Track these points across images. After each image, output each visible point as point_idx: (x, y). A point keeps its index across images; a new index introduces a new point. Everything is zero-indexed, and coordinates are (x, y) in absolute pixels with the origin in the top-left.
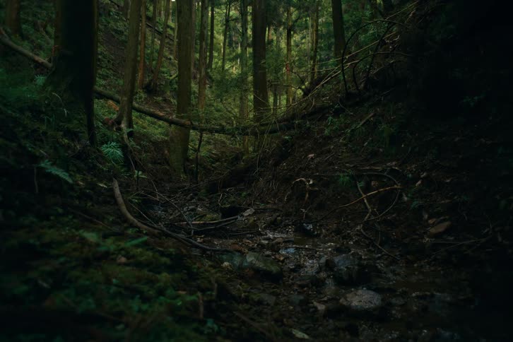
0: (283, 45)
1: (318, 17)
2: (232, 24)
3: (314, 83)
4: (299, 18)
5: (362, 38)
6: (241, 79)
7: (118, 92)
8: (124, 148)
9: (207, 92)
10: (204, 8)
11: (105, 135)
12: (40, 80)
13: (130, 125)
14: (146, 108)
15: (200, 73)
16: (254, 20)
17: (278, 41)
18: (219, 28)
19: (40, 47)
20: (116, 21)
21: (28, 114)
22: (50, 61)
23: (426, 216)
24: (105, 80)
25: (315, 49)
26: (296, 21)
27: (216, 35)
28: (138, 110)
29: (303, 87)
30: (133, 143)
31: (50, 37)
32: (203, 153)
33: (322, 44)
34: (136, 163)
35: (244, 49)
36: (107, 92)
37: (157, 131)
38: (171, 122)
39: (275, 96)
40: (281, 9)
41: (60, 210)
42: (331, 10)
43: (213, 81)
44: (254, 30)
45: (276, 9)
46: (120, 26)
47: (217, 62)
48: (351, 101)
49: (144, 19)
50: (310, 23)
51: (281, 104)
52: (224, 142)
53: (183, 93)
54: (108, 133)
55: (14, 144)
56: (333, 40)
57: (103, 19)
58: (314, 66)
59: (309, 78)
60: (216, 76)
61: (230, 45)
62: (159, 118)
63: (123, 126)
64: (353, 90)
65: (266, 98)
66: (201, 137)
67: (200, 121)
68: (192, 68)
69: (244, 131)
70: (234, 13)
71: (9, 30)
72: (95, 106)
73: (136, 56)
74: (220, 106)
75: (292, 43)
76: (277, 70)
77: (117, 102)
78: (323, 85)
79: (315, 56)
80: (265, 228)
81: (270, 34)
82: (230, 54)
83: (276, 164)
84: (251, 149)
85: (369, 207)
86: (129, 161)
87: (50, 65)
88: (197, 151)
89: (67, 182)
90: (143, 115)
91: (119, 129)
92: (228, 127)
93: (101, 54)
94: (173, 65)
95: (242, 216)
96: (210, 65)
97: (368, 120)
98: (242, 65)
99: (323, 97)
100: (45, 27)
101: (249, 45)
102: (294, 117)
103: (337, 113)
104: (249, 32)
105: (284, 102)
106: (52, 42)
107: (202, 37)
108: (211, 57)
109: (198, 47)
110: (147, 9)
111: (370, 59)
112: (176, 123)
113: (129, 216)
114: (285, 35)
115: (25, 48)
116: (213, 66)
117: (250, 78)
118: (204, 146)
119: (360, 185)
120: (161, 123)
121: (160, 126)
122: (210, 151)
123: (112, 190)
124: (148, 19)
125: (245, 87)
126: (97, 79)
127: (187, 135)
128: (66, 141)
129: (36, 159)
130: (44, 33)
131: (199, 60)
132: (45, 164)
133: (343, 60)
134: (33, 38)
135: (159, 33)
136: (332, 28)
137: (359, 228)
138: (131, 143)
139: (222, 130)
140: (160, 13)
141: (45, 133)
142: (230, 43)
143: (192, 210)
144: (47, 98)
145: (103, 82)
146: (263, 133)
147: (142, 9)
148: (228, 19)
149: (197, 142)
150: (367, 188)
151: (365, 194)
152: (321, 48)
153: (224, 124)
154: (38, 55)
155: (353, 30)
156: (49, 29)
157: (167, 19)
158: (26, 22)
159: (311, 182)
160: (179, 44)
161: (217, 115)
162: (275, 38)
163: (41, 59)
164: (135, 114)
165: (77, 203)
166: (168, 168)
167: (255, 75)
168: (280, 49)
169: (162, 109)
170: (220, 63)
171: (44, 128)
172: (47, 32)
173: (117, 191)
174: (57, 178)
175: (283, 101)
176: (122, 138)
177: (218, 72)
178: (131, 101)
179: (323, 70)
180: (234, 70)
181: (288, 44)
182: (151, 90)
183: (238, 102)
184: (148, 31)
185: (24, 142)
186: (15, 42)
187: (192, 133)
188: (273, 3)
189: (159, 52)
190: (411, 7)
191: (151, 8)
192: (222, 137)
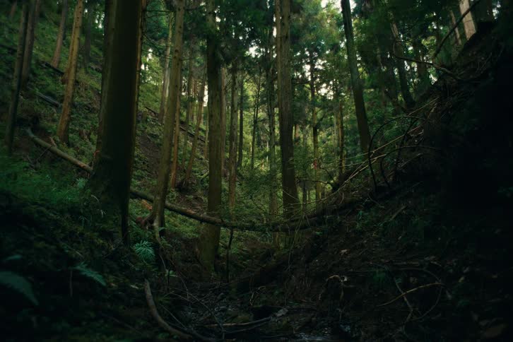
0: (310, 142)
1: (342, 116)
2: (260, 124)
3: (343, 178)
4: (324, 116)
5: (387, 133)
6: (271, 175)
7: (152, 192)
8: (156, 246)
9: (238, 189)
10: (234, 111)
11: (138, 234)
12: (81, 182)
13: (162, 224)
14: (177, 206)
15: (231, 171)
16: (281, 120)
17: (305, 139)
18: (247, 129)
19: (83, 153)
21: (68, 215)
22: (90, 165)
23: (476, 317)
24: (140, 180)
25: (342, 144)
26: (321, 119)
27: (245, 135)
28: (170, 209)
29: (332, 181)
30: (164, 241)
31: (93, 144)
32: (234, 250)
33: (348, 139)
34: (166, 261)
35: (272, 148)
36: (142, 192)
37: (188, 229)
38: (202, 220)
39: (304, 191)
40: (307, 110)
41: (92, 315)
42: (354, 108)
43: (243, 178)
44: (281, 129)
45: (301, 110)
46: (156, 131)
47: (246, 161)
48: (380, 194)
49: (178, 124)
50: (335, 120)
51: (310, 199)
52: (253, 239)
53: (214, 191)
54: (141, 231)
55: (53, 247)
56: (358, 136)
57: (140, 125)
58: (341, 161)
59: (338, 174)
60: (246, 174)
62: (190, 216)
63: (155, 224)
64: (381, 184)
65: (295, 193)
66: (232, 233)
67: (230, 218)
68: (223, 168)
69: (274, 228)
70: (262, 114)
71: (58, 140)
72: (130, 206)
73: (170, 157)
74: (250, 202)
75: (319, 140)
76: (305, 167)
77: (151, 201)
78: (351, 180)
79: (342, 152)
80: (300, 330)
81: (297, 132)
82: (259, 152)
83: (308, 262)
84: (282, 245)
85: (410, 306)
86: (160, 259)
87: (91, 169)
88: (227, 248)
89: (100, 285)
90: (175, 214)
91: (152, 228)
92: (258, 224)
93: (137, 156)
94: (204, 164)
95: (275, 316)
96: (239, 164)
97: (400, 214)
98: (271, 163)
99: (352, 191)
100: (89, 135)
101: (277, 144)
102: (324, 212)
103: (368, 207)
104: (277, 131)
105: (313, 197)
106: (94, 148)
107: (232, 138)
108: (241, 155)
109: (228, 147)
110: (181, 114)
111: (397, 154)
112: (207, 221)
113: (160, 319)
114: (311, 132)
115: (70, 155)
116: (243, 164)
117: (279, 175)
118: (235, 243)
119: (398, 282)
120: (192, 220)
121: (191, 224)
122: (240, 248)
123: (143, 292)
124: (182, 123)
125: (274, 183)
126: (133, 180)
127: (218, 232)
128: (101, 241)
129: (73, 261)
130: (88, 141)
131: (228, 159)
132: (81, 267)
133: (370, 154)
134: (78, 145)
135: (192, 136)
136: (356, 125)
137: (401, 329)
138: (163, 242)
139: (252, 227)
140: (192, 118)
141: (82, 234)
142: (258, 142)
143: (223, 311)
144: (85, 200)
145: (138, 183)
146: (293, 229)
147: (177, 115)
148: (256, 121)
149: (228, 240)
150: (406, 286)
151: (404, 292)
152: (347, 144)
153: (254, 220)
154: (80, 160)
155: (378, 125)
156: (92, 136)
157: (199, 120)
158: (73, 131)
159: (346, 280)
160: (210, 145)
161: (247, 211)
162: (302, 136)
163: (83, 163)
165: (109, 306)
166: (198, 266)
167: (284, 172)
168: (307, 147)
169: (193, 207)
170: (249, 161)
171: (81, 229)
172: (90, 139)
173: (149, 293)
174: (91, 280)
176: (155, 237)
177: (248, 170)
178: (163, 201)
179: (351, 165)
180: (265, 169)
181: (315, 141)
182: (183, 189)
183: (268, 198)
184: (181, 134)
185: (62, 244)
186: (62, 150)
187: (223, 230)
188: (298, 104)
189: (191, 153)
190: (432, 103)
191: (185, 114)
192: (252, 234)
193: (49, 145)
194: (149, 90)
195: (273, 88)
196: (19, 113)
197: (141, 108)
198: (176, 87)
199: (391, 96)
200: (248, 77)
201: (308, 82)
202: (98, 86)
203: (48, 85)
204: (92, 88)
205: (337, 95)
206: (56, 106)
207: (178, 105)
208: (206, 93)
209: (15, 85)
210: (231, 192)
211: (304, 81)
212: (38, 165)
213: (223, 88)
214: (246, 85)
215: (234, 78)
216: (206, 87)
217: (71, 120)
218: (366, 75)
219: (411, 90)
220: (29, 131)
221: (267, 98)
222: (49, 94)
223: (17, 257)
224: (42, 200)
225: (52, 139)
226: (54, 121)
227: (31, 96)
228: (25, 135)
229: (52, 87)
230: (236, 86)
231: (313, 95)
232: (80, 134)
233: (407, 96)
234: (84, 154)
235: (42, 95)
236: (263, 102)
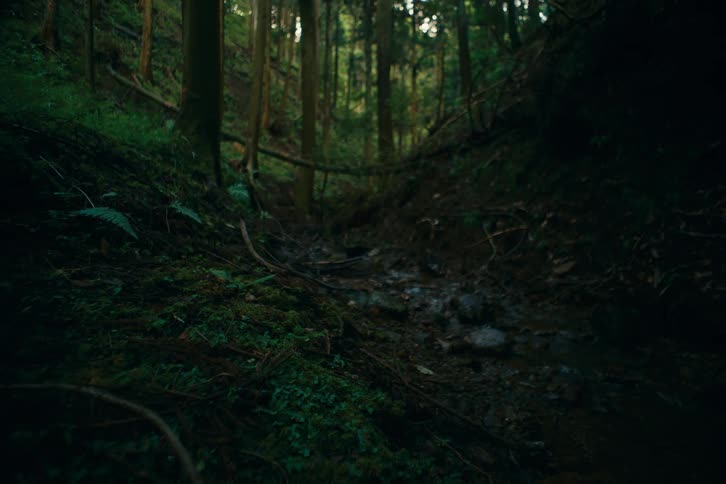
0: (408, 83)
1: (444, 55)
2: (356, 63)
3: (440, 122)
4: (425, 56)
5: (489, 76)
6: (366, 118)
7: (244, 134)
8: (250, 189)
9: (333, 133)
10: (328, 47)
11: (231, 177)
12: (170, 124)
13: (255, 166)
14: (270, 149)
15: (325, 113)
16: (379, 59)
17: (403, 80)
18: (343, 68)
19: (169, 92)
20: (241, 63)
21: (159, 157)
22: (178, 105)
23: (551, 256)
24: (231, 122)
25: (442, 88)
26: (421, 59)
27: (340, 75)
28: (263, 151)
29: (429, 126)
31: (179, 82)
32: (328, 193)
33: (448, 81)
34: (262, 204)
35: (369, 88)
36: (233, 134)
37: (281, 171)
38: (296, 163)
39: (400, 136)
40: (406, 48)
41: (191, 249)
42: (457, 47)
43: (337, 121)
44: (378, 69)
45: (401, 47)
46: (245, 68)
47: (341, 102)
48: (478, 140)
49: (268, 60)
50: (435, 61)
51: (405, 143)
53: (307, 133)
54: (236, 175)
55: (147, 187)
56: (459, 78)
57: (228, 62)
58: (439, 105)
59: (435, 118)
60: (341, 116)
61: (355, 83)
62: (285, 159)
63: (249, 167)
64: (479, 129)
65: (391, 137)
66: (326, 177)
67: (324, 161)
68: (316, 109)
69: (369, 171)
70: (358, 51)
71: (141, 77)
72: (222, 149)
73: (261, 97)
74: (345, 146)
75: (418, 82)
76: (403, 109)
77: (243, 144)
78: (449, 125)
80: (391, 268)
81: (395, 72)
82: (353, 93)
83: (401, 205)
85: (494, 247)
86: (255, 202)
87: (178, 109)
88: (322, 191)
90: (269, 157)
91: (246, 171)
92: (352, 167)
93: (227, 96)
94: (297, 106)
95: (367, 256)
96: (335, 104)
97: (495, 160)
98: (367, 104)
100: (174, 72)
101: (374, 84)
102: (419, 156)
103: (463, 152)
104: (374, 71)
105: (409, 142)
106: (180, 86)
107: (326, 77)
108: (336, 96)
109: (322, 87)
110: (271, 50)
111: (497, 98)
112: (301, 164)
113: (256, 255)
114: (410, 73)
115: (156, 94)
116: (338, 106)
117: (375, 118)
118: (330, 186)
119: (486, 225)
120: (286, 164)
121: (285, 167)
122: (335, 192)
123: (239, 230)
124: (273, 60)
125: (369, 127)
126: (223, 122)
127: (312, 176)
128: (195, 183)
129: (167, 200)
130: (173, 79)
131: (323, 100)
132: (176, 205)
133: (469, 98)
134: (163, 83)
135: (284, 74)
136: (458, 66)
138: (258, 185)
139: (346, 171)
140: (284, 55)
141: (175, 176)
142: (354, 83)
143: (318, 250)
144: (175, 141)
145: (229, 124)
146: (387, 173)
147: (267, 50)
148: (352, 59)
149: (322, 184)
150: (493, 228)
151: (490, 234)
152: (447, 87)
153: (349, 164)
154: (167, 100)
155: (480, 67)
156: (177, 73)
157: (291, 59)
158: (157, 68)
159: (436, 223)
160: (303, 83)
161: (342, 155)
162: (400, 77)
163: (171, 103)
164: (260, 156)
167: (380, 114)
168: (404, 88)
169: (287, 150)
170: (344, 103)
171: (174, 170)
172: (176, 78)
173: (245, 232)
174: (188, 219)
175: (408, 140)
176: (248, 180)
177: (343, 112)
178: (256, 142)
179: (449, 109)
180: (359, 109)
181: (414, 83)
182: (276, 131)
183: (363, 142)
184: (273, 73)
185: (156, 184)
186: (147, 89)
187: (318, 174)
188: (398, 41)
189: (284, 93)
190: (539, 45)
191: (275, 49)
192: (346, 177)
193: (132, 84)
194: (235, 22)
195: (371, 21)
196: (96, 47)
197: (228, 41)
198: (265, 18)
199: (498, 35)
200: (344, 7)
201: (409, 16)
202: (178, 15)
203: (124, 13)
204: (171, 18)
205: (440, 32)
206: (135, 38)
207: (268, 39)
208: (298, 26)
209: (86, 12)
210: (325, 134)
211: (405, 13)
212: (124, 105)
213: (317, 19)
214: (342, 17)
215: (329, 9)
216: (298, 19)
217: (152, 56)
218: (473, 10)
219: (519, 29)
220: (109, 67)
221: (365, 33)
222: (126, 24)
223: (113, 194)
224: (133, 141)
225: (135, 77)
226: (135, 56)
227: (107, 27)
228: (107, 71)
229: (128, 16)
230: (331, 18)
231: (414, 31)
232: (164, 71)
233: (514, 35)
234: (171, 92)
235: (118, 26)
236: (360, 38)
